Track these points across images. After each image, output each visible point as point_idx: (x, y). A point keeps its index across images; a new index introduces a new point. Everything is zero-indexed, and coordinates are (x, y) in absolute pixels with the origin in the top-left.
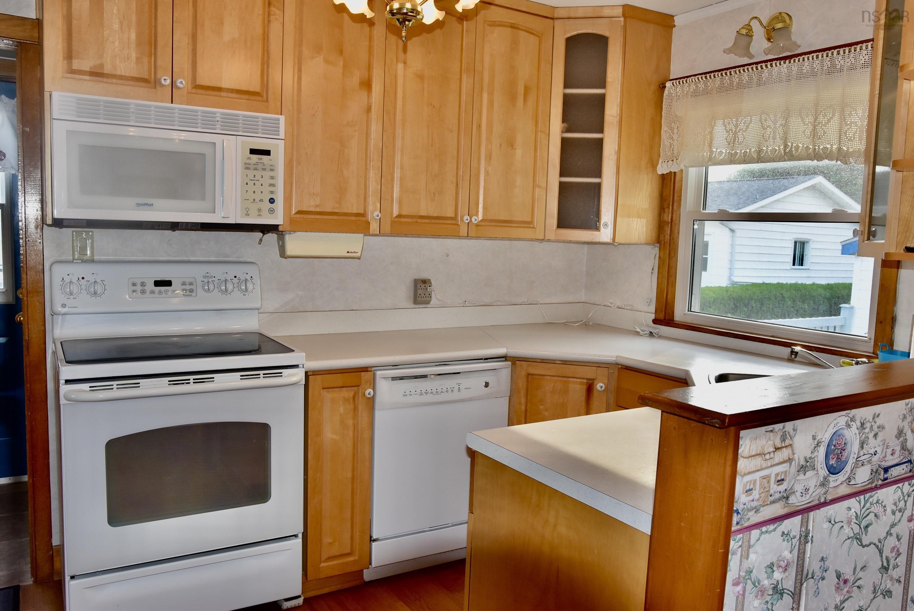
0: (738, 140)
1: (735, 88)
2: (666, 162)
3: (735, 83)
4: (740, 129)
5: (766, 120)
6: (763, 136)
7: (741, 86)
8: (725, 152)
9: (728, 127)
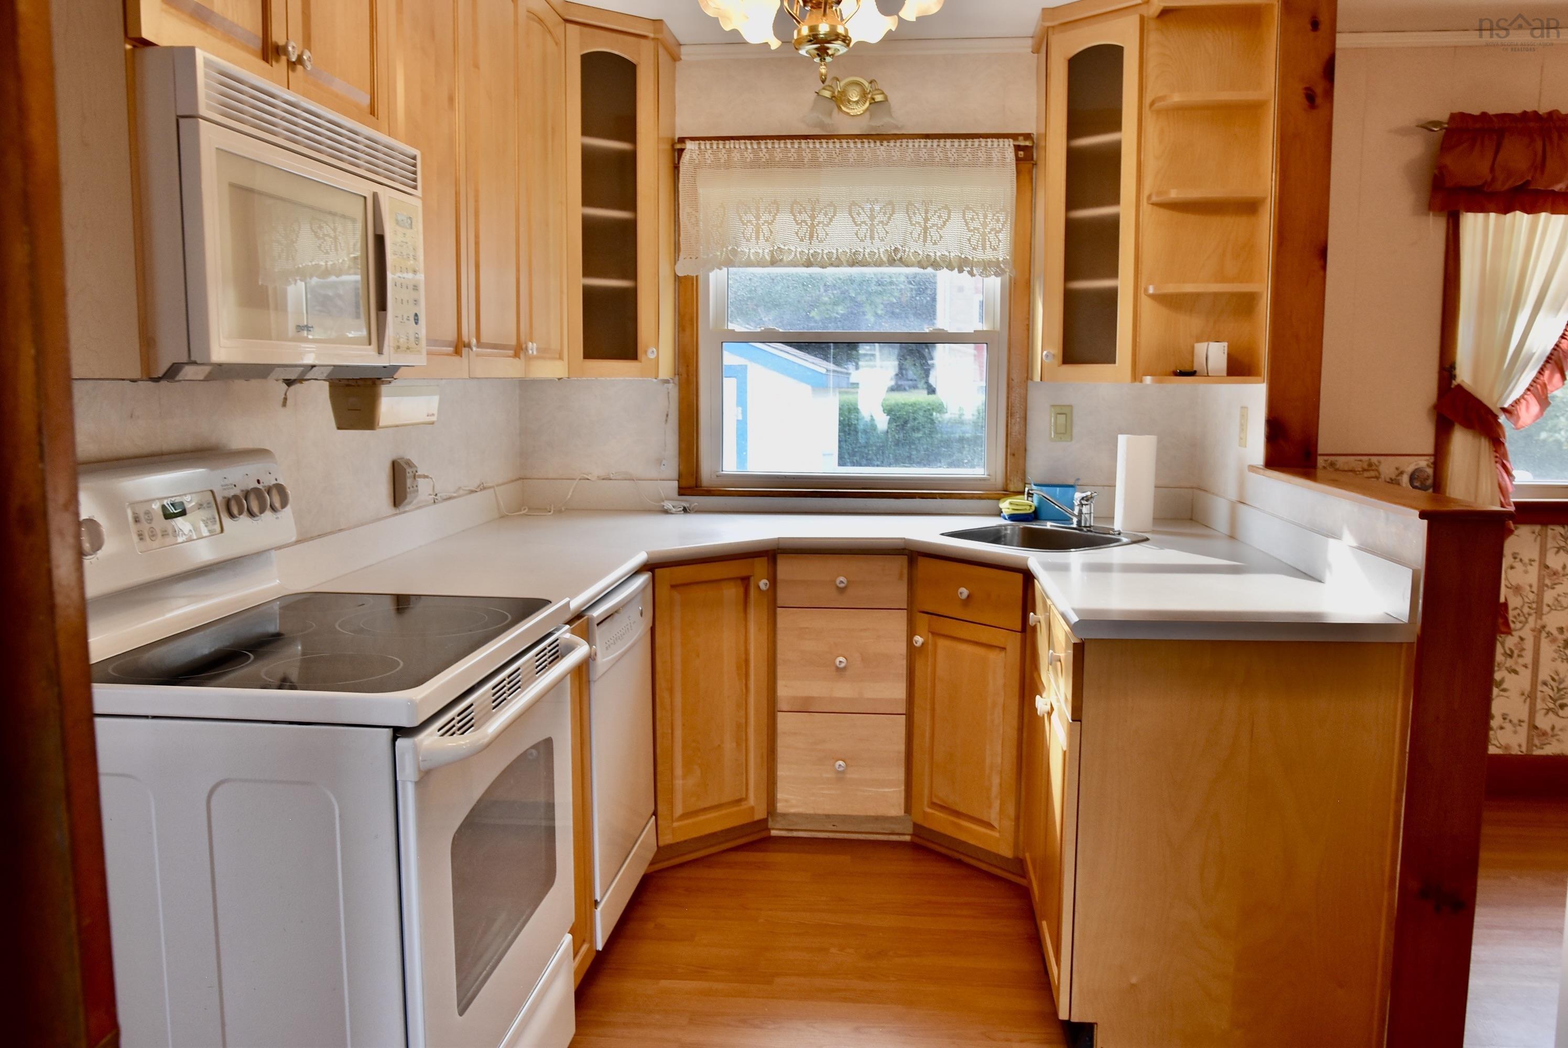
0: (817, 236)
1: (807, 165)
2: (694, 259)
3: (806, 160)
4: (819, 222)
5: (859, 214)
6: (857, 234)
7: (815, 164)
8: (794, 250)
9: (799, 218)
